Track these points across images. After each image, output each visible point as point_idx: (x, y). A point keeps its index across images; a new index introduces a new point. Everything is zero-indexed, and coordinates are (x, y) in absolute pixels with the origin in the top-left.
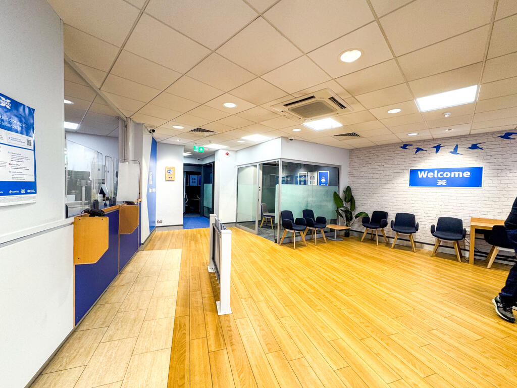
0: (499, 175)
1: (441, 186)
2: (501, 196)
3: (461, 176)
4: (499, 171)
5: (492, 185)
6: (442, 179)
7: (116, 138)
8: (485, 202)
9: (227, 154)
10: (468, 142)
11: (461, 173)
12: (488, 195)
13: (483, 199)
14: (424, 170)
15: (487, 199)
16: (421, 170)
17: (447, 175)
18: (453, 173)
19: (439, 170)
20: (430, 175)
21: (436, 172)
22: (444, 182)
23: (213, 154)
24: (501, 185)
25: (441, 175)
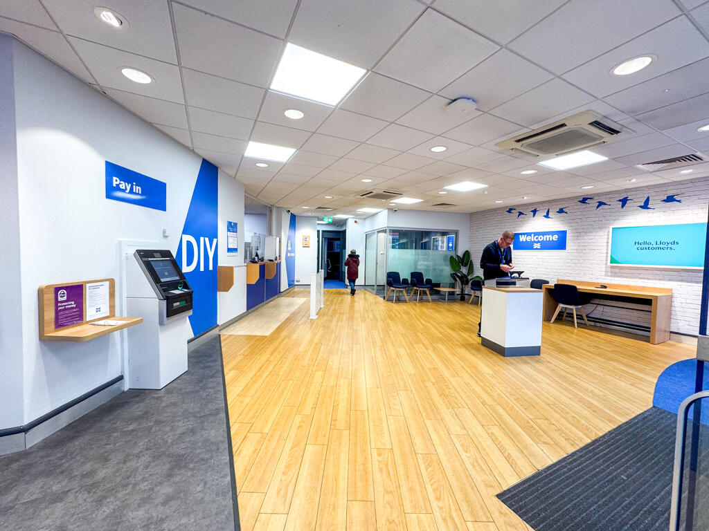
0: (579, 238)
1: (537, 249)
2: (579, 258)
3: (551, 239)
4: (578, 234)
5: (574, 248)
6: (537, 242)
7: (265, 215)
8: (569, 265)
9: (356, 222)
10: (557, 206)
11: (551, 236)
12: (570, 258)
13: (568, 261)
14: (524, 234)
15: (570, 261)
16: (522, 234)
17: (541, 238)
18: (545, 236)
19: (535, 234)
20: (529, 239)
21: (533, 235)
22: (537, 246)
23: (344, 223)
24: (580, 248)
25: (537, 238)
